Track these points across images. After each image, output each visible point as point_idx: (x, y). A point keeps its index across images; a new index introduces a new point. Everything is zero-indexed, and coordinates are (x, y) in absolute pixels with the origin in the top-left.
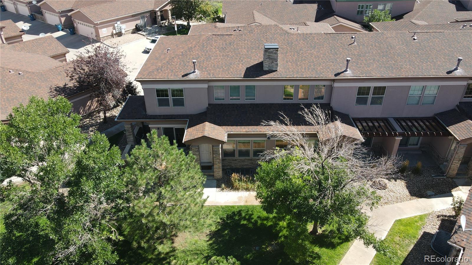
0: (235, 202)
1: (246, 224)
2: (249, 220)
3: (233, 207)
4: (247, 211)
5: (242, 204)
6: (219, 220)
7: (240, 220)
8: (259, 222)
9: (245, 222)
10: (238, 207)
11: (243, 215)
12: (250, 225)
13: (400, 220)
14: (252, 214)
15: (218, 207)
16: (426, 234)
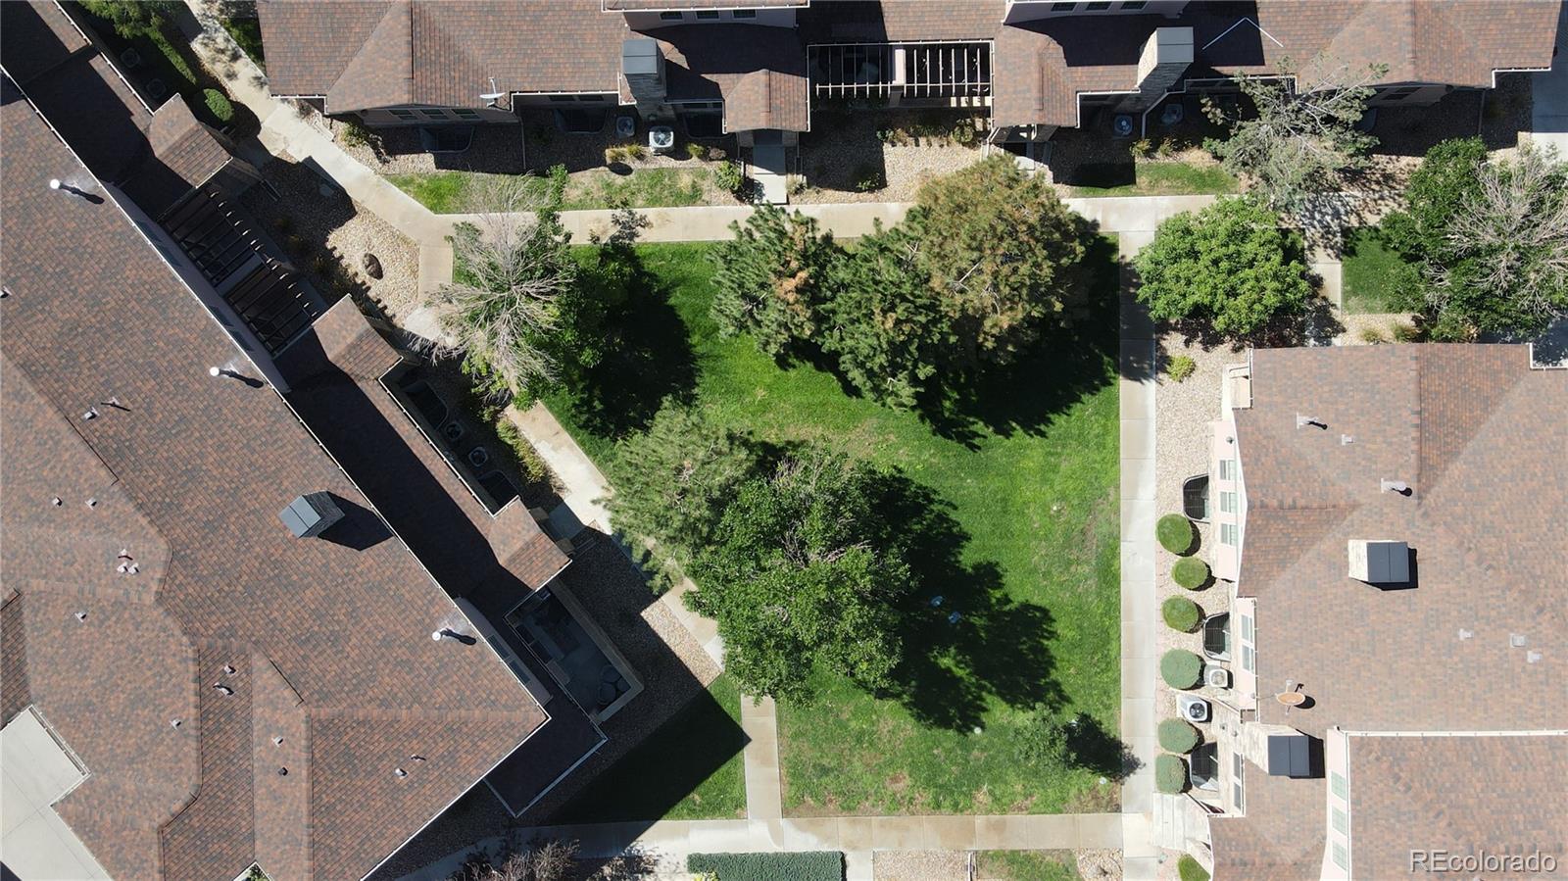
0: (570, 447)
1: (599, 399)
2: (587, 403)
3: (582, 444)
4: (575, 416)
5: (566, 436)
6: (620, 442)
7: (599, 414)
8: (580, 386)
9: (596, 403)
10: (574, 435)
11: (584, 417)
12: (597, 392)
13: (431, 209)
14: (574, 405)
15: (599, 465)
16: (439, 165)
